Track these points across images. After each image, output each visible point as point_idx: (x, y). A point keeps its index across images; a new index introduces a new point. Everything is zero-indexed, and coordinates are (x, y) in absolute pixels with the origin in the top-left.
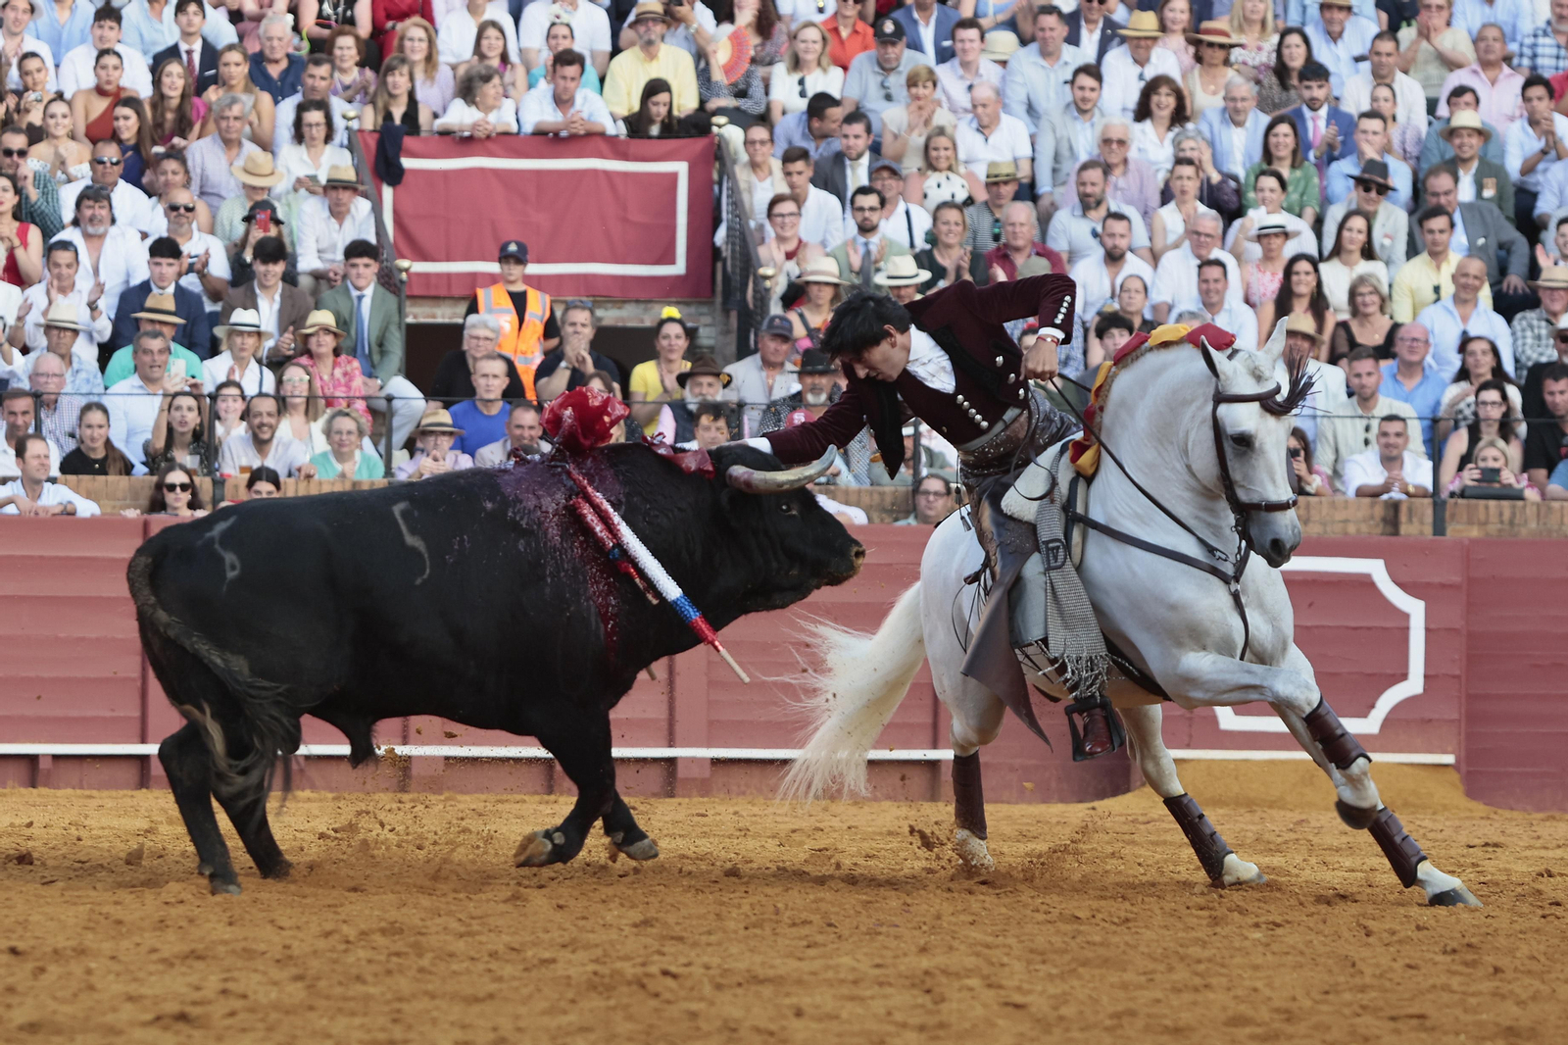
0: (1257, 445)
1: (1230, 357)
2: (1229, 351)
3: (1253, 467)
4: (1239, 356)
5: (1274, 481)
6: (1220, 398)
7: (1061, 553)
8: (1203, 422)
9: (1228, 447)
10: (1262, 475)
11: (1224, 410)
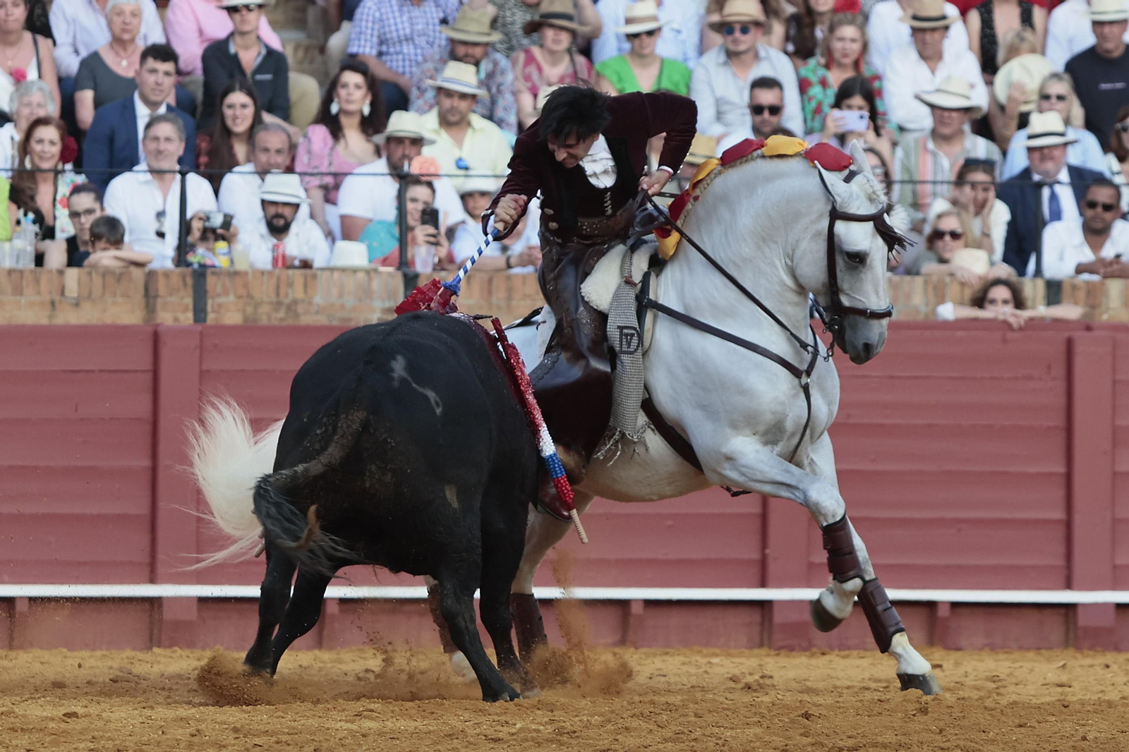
0: (868, 261)
1: (848, 180)
2: (846, 172)
3: (861, 280)
4: (858, 179)
5: (877, 293)
6: (836, 215)
7: (635, 340)
8: (818, 234)
9: (840, 262)
10: (868, 287)
11: (840, 226)
